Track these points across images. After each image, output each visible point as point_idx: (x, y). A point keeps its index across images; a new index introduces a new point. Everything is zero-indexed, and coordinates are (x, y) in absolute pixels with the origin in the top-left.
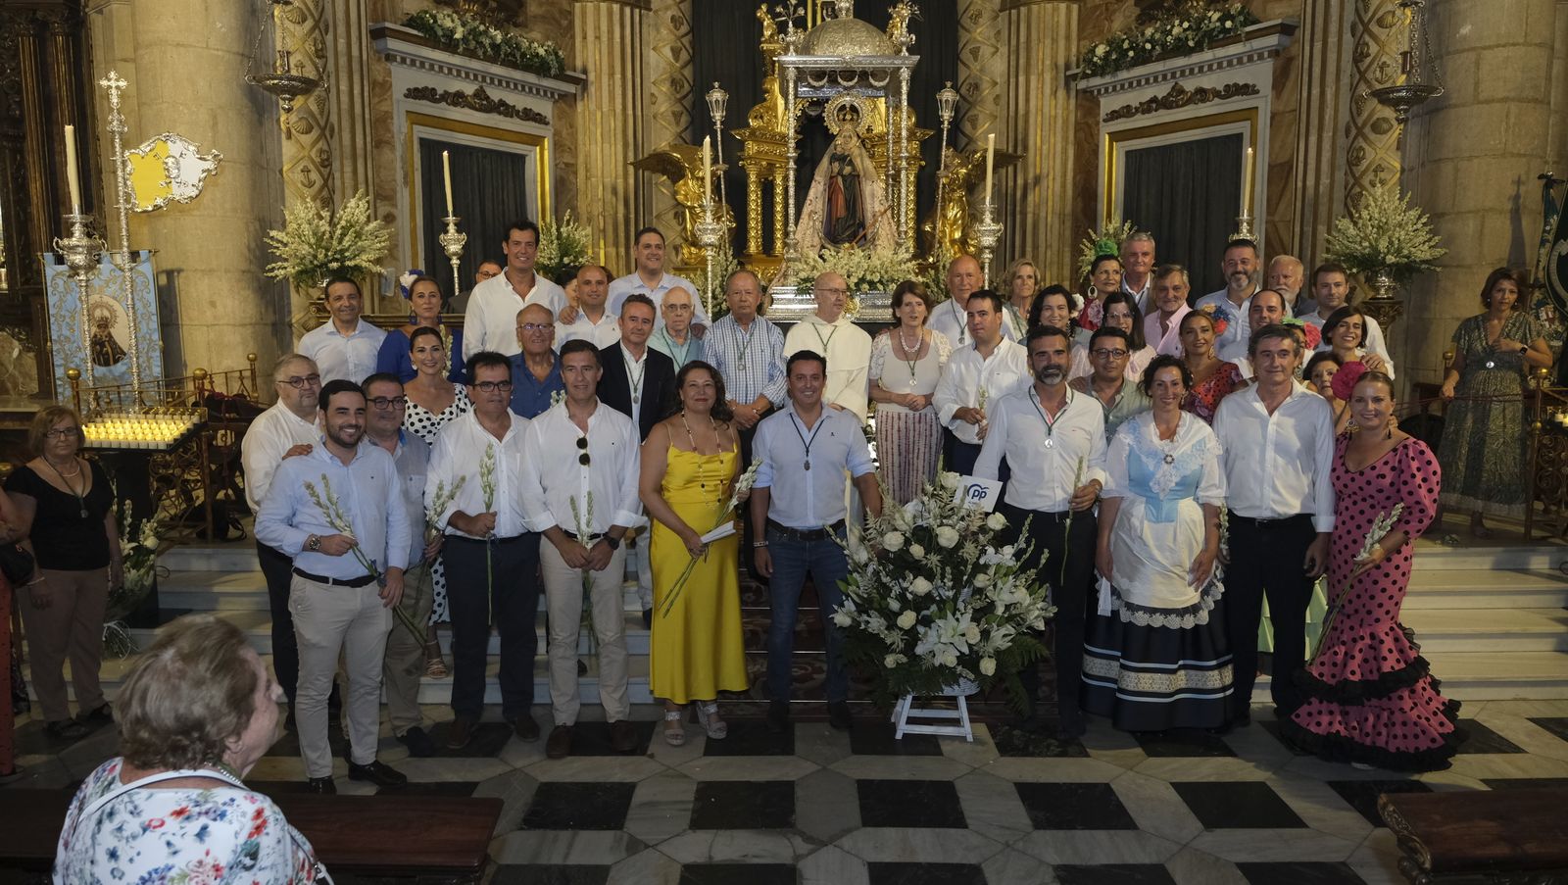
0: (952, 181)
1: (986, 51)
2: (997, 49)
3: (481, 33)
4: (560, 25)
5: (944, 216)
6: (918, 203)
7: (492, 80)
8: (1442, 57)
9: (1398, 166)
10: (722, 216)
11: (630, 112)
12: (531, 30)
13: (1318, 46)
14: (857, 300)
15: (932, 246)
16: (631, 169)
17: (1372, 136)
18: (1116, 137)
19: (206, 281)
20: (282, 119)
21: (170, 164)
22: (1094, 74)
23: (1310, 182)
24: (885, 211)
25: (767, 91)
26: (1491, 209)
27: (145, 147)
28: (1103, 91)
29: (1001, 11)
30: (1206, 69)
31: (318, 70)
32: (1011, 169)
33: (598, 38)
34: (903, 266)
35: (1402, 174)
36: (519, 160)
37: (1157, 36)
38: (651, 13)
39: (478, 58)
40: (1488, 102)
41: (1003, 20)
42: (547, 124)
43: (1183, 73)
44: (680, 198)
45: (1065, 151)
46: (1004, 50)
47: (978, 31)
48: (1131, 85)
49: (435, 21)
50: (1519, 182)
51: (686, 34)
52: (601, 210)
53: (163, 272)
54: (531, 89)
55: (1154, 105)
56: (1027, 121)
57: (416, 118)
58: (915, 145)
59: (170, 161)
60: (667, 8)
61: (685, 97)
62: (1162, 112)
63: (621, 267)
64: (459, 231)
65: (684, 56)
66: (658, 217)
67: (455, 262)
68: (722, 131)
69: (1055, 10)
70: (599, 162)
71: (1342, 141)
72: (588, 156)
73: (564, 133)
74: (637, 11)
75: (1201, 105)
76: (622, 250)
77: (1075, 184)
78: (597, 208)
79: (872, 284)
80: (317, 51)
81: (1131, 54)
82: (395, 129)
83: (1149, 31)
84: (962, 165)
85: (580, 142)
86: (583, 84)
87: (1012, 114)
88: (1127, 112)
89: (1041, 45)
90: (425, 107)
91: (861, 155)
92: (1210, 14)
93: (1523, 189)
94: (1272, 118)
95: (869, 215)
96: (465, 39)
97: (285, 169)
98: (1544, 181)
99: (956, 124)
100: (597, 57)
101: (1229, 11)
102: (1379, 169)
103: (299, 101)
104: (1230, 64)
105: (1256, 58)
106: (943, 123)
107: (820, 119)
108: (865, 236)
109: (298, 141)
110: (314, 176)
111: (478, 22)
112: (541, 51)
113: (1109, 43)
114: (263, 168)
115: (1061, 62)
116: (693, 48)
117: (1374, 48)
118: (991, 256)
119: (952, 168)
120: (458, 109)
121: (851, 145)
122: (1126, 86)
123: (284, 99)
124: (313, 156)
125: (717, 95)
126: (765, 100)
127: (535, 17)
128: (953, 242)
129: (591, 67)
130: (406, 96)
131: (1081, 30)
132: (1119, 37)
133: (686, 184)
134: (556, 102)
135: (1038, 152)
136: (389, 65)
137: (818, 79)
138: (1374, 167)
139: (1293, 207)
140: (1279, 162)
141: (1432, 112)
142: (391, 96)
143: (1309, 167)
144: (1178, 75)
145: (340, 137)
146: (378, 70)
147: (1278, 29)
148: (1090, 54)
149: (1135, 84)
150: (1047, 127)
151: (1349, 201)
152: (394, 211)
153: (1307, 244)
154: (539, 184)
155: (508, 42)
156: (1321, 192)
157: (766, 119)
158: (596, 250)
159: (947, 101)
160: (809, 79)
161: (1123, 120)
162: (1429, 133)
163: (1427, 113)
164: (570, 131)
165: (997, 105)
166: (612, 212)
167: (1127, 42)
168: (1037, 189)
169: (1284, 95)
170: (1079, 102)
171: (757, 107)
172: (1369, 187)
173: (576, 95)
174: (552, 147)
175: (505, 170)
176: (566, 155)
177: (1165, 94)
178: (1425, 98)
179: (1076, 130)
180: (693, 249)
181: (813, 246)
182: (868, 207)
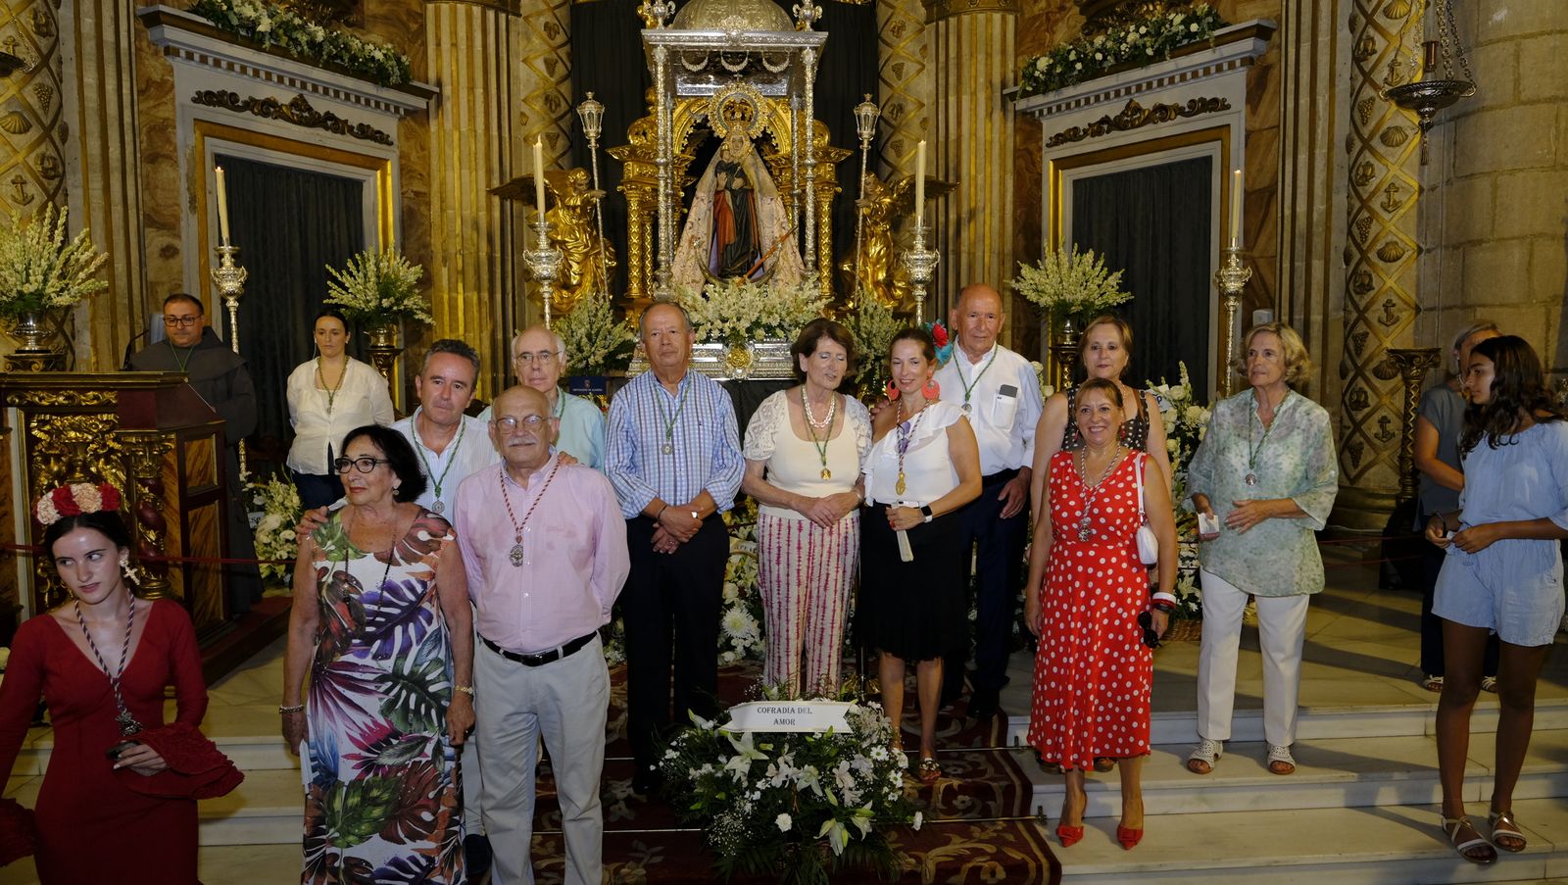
0: (875, 212)
1: (910, 68)
2: (924, 66)
3: (296, 28)
4: (408, 29)
5: (866, 254)
6: (835, 235)
7: (315, 89)
8: (1469, 50)
9: (1415, 185)
10: (599, 253)
11: (495, 132)
12: (369, 32)
13: (1305, 48)
14: (750, 350)
15: (851, 289)
16: (496, 200)
17: (1381, 149)
18: (1061, 164)
22: (1035, 92)
23: (1302, 208)
24: (787, 236)
25: (652, 104)
26: (1541, 235)
28: (1045, 112)
29: (927, 23)
30: (1166, 82)
31: (38, 49)
32: (941, 200)
33: (454, 45)
35: (1419, 195)
36: (354, 187)
37: (1109, 44)
38: (521, 20)
39: (294, 60)
40: (1532, 102)
41: (929, 33)
42: (392, 144)
43: (1139, 88)
45: (1003, 180)
46: (931, 67)
47: (902, 45)
48: (1080, 103)
49: (230, 8)
51: (563, 45)
52: (459, 248)
54: (368, 101)
55: (1105, 127)
56: (958, 147)
57: (210, 129)
58: (827, 171)
60: (540, 14)
61: (561, 117)
62: (1115, 133)
63: (484, 315)
64: (237, 265)
65: (560, 70)
67: (232, 303)
68: (597, 150)
69: (989, 20)
70: (457, 193)
71: (1341, 157)
72: (443, 184)
73: (413, 156)
74: (503, 16)
75: (1161, 124)
76: (485, 295)
77: (1015, 221)
78: (455, 245)
79: (769, 329)
80: (38, 26)
82: (178, 139)
83: (1099, 40)
84: (885, 194)
85: (434, 167)
86: (439, 99)
87: (942, 139)
88: (1074, 135)
89: (974, 60)
90: (222, 115)
91: (755, 164)
92: (1171, 17)
94: (1247, 137)
96: (273, 33)
99: (877, 143)
100: (454, 68)
101: (1195, 12)
102: (1392, 188)
103: (10, 89)
104: (1195, 75)
105: (1225, 67)
106: (862, 143)
108: (762, 265)
109: (8, 143)
110: (32, 189)
111: (291, 14)
112: (379, 55)
113: (1053, 55)
115: (997, 80)
116: (571, 62)
117: (1380, 43)
118: (924, 293)
119: (872, 197)
120: (269, 120)
121: (739, 154)
122: (1073, 105)
124: (31, 163)
125: (590, 107)
126: (649, 114)
127: (374, 17)
128: (877, 284)
129: (446, 79)
130: (195, 100)
131: (1018, 43)
132: (1064, 49)
134: (401, 118)
135: (973, 182)
136: (170, 60)
137: (698, 62)
138: (1385, 186)
139: (1279, 240)
140: (1257, 187)
141: (1458, 117)
142: (173, 99)
143: (1299, 191)
144: (1133, 90)
145: (84, 144)
146: (154, 67)
147: (1255, 31)
148: (1031, 69)
149: (1083, 102)
150: (981, 154)
151: (1355, 230)
152: (176, 242)
153: (1300, 281)
154: (380, 216)
155: (333, 41)
156: (1315, 219)
157: (649, 136)
158: (454, 295)
159: (866, 116)
160: (683, 61)
161: (1069, 144)
162: (1455, 143)
163: (1450, 120)
164: (421, 154)
165: (925, 129)
166: (473, 250)
167: (1074, 52)
168: (972, 224)
169: (1262, 109)
170: (1018, 125)
171: (639, 122)
172: (1380, 211)
173: (427, 111)
174: (397, 169)
175: (334, 198)
176: (416, 181)
177: (1118, 113)
178: (1457, 98)
179: (1015, 158)
180: (564, 292)
181: (693, 281)
182: (766, 231)
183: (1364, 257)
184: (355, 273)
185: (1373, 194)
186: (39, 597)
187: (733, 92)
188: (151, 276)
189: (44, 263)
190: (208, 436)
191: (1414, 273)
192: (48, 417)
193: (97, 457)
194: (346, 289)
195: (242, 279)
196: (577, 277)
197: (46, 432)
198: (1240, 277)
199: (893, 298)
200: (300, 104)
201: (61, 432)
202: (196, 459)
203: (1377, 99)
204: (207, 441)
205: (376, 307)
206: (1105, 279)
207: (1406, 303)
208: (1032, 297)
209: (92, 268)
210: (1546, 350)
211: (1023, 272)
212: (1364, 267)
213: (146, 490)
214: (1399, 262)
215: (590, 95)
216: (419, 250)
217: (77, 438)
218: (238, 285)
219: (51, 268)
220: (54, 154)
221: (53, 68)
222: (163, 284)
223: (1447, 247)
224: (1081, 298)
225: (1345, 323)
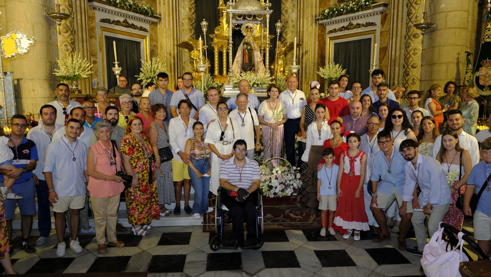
0: (280, 52)
1: (290, 11)
2: (294, 10)
3: (126, 1)
5: (278, 63)
7: (129, 17)
8: (435, 14)
9: (421, 48)
10: (206, 62)
11: (175, 28)
12: (142, 1)
13: (396, 10)
14: (253, 90)
15: (274, 73)
16: (176, 47)
17: (413, 39)
18: (331, 39)
19: (31, 83)
20: (57, 28)
21: (17, 41)
22: (324, 19)
23: (393, 53)
24: (261, 61)
25: (220, 22)
26: (450, 62)
27: (8, 35)
28: (327, 24)
31: (69, 11)
32: (298, 48)
33: (164, 4)
34: (267, 79)
35: (422, 51)
36: (138, 44)
37: (345, 7)
39: (125, 9)
40: (449, 28)
41: (295, 1)
42: (148, 32)
43: (352, 19)
44: (192, 56)
45: (315, 43)
46: (296, 10)
47: (287, 4)
50: (459, 54)
51: (193, 3)
52: (166, 60)
53: (16, 79)
54: (142, 20)
55: (343, 29)
56: (303, 33)
57: (104, 29)
59: (17, 40)
61: (193, 24)
62: (346, 31)
64: (119, 67)
65: (193, 11)
66: (184, 63)
68: (206, 35)
70: (165, 45)
71: (403, 41)
72: (161, 43)
73: (153, 35)
75: (358, 29)
76: (173, 74)
77: (318, 54)
79: (257, 84)
80: (69, 5)
81: (336, 12)
82: (97, 32)
83: (342, 5)
84: (283, 47)
85: (159, 38)
86: (159, 19)
87: (298, 31)
88: (335, 31)
89: (308, 9)
90: (107, 25)
91: (253, 43)
92: (361, 0)
93: (460, 56)
94: (381, 33)
95: (256, 62)
96: (120, 3)
97: (59, 45)
98: (467, 53)
99: (281, 34)
100: (164, 10)
102: (415, 49)
103: (63, 22)
104: (367, 16)
105: (375, 14)
106: (277, 33)
107: (240, 31)
108: (254, 70)
109: (63, 35)
110: (69, 47)
112: (146, 8)
113: (329, 9)
114: (51, 44)
115: (314, 15)
116: (196, 8)
117: (414, 11)
119: (280, 48)
120: (118, 26)
121: (250, 39)
122: (335, 22)
123: (58, 21)
124: (69, 41)
125: (204, 23)
126: (220, 25)
128: (280, 72)
129: (162, 14)
131: (320, 5)
132: (332, 7)
133: (194, 52)
134: (150, 25)
135: (307, 43)
136: (94, 11)
137: (240, 17)
138: (414, 49)
139: (388, 61)
140: (383, 47)
141: (432, 31)
142: (95, 21)
143: (393, 49)
145: (78, 34)
146: (91, 12)
147: (383, 5)
148: (323, 12)
149: (337, 22)
150: (309, 35)
151: (406, 59)
152: (97, 60)
153: (392, 73)
154: (145, 52)
155: (134, 4)
156: (397, 56)
157: (220, 31)
159: (279, 26)
160: (236, 17)
161: (333, 33)
162: (431, 38)
163: (430, 32)
164: (155, 34)
165: (294, 28)
166: (169, 61)
167: (335, 8)
168: (306, 55)
169: (385, 26)
170: (320, 27)
171: (218, 27)
172: (412, 55)
173: (157, 22)
174: (149, 39)
175: (134, 47)
176: (154, 42)
177: (347, 25)
178: (431, 27)
179: (319, 37)
180: (196, 73)
181: (238, 72)
182: (256, 60)
183: (408, 67)
185: (411, 50)
187: (248, 24)
191: (420, 71)
195: (120, 70)
199: (285, 75)
200: (125, 21)
203: (412, 26)
206: (342, 71)
207: (418, 79)
208: (322, 76)
209: (89, 68)
211: (320, 69)
212: (408, 69)
214: (417, 68)
218: (119, 72)
220: (73, 38)
221: (72, 16)
222: (94, 71)
223: (428, 65)
224: (335, 76)
225: (403, 84)
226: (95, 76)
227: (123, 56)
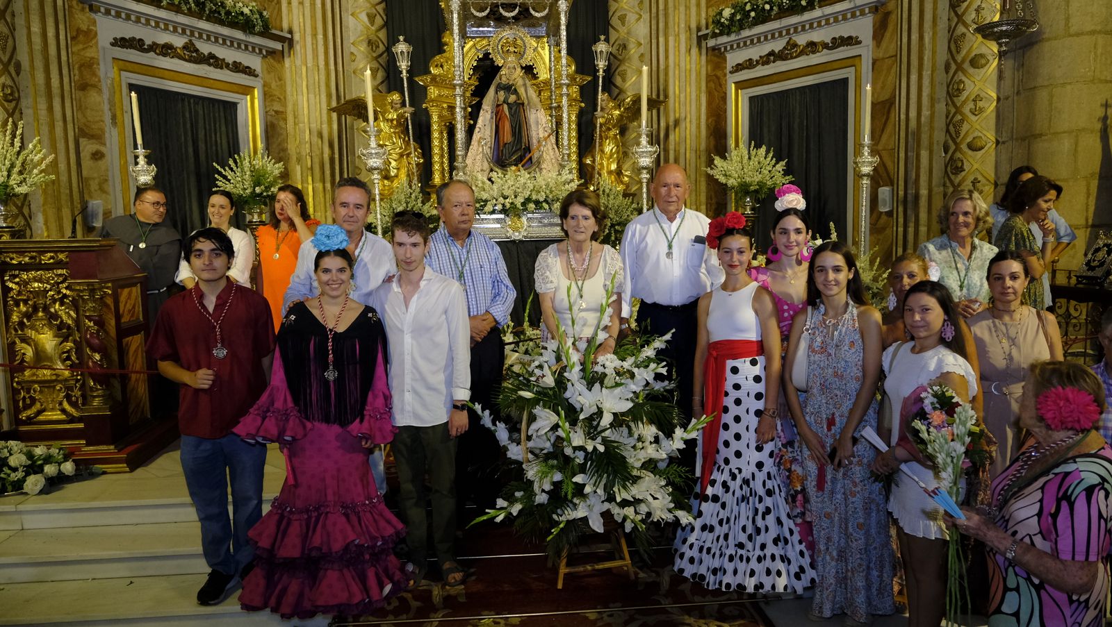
0: (608, 121)
1: (631, 17)
2: (641, 16)
5: (602, 151)
6: (580, 138)
9: (994, 95)
10: (410, 153)
11: (332, 67)
14: (524, 219)
15: (592, 177)
16: (335, 115)
17: (971, 70)
18: (740, 85)
22: (721, 34)
23: (913, 114)
24: (549, 136)
25: (446, 44)
26: (1084, 129)
28: (729, 48)
32: (655, 112)
33: (301, 3)
34: (567, 186)
35: (997, 103)
36: (231, 108)
39: (185, 14)
42: (256, 76)
43: (796, 29)
45: (698, 98)
46: (646, 16)
47: (625, 1)
48: (754, 42)
50: (1106, 106)
51: (380, 3)
52: (308, 151)
54: (239, 45)
55: (772, 58)
56: (666, 74)
57: (126, 66)
58: (575, 91)
61: (381, 55)
62: (779, 63)
63: (328, 199)
64: (149, 163)
65: (379, 21)
68: (407, 78)
70: (306, 110)
71: (941, 76)
72: (295, 104)
73: (273, 85)
75: (812, 56)
77: (708, 126)
78: (306, 149)
79: (537, 203)
81: (753, 14)
82: (101, 73)
84: (615, 108)
85: (288, 92)
86: (291, 42)
87: (654, 68)
88: (749, 64)
89: (677, 11)
90: (133, 55)
91: (525, 85)
93: (1110, 111)
94: (873, 64)
95: (535, 141)
99: (608, 70)
100: (301, 20)
102: (977, 99)
104: (836, 20)
105: (858, 13)
106: (598, 71)
108: (531, 158)
112: (246, 11)
113: (734, 7)
115: (694, 26)
116: (386, 15)
118: (648, 176)
120: (168, 59)
121: (513, 77)
122: (749, 43)
125: (402, 47)
126: (444, 51)
128: (610, 172)
129: (296, 29)
130: (112, 44)
132: (742, 2)
134: (265, 57)
135: (677, 99)
136: (93, 15)
137: (482, 10)
138: (973, 97)
139: (897, 137)
140: (881, 99)
141: (1025, 47)
142: (97, 43)
143: (911, 102)
144: (792, 31)
146: (82, 20)
148: (718, 17)
149: (756, 41)
150: (683, 79)
151: (951, 128)
152: (103, 149)
153: (912, 167)
154: (250, 128)
156: (922, 122)
157: (445, 68)
158: (305, 185)
159: (601, 52)
160: (472, 9)
161: (746, 71)
162: (1023, 65)
163: (1020, 48)
164: (279, 83)
165: (642, 62)
166: (318, 153)
167: (749, 4)
168: (677, 130)
169: (884, 44)
170: (709, 58)
171: (438, 57)
172: (970, 115)
173: (283, 51)
174: (261, 94)
175: (217, 115)
176: (275, 103)
177: (781, 48)
178: (1025, 31)
179: (707, 82)
180: (386, 182)
181: (482, 170)
182: (533, 134)
183: (958, 149)
184: (235, 168)
186: (16, 402)
187: (507, 33)
188: (85, 173)
189: (7, 163)
190: (134, 285)
191: (993, 159)
192: (17, 272)
193: (54, 301)
194: (229, 180)
195: (153, 174)
196: (395, 171)
197: (17, 283)
198: (871, 162)
199: (622, 182)
201: (27, 283)
202: (126, 303)
203: (968, 34)
204: (134, 289)
205: (251, 193)
206: (774, 166)
207: (988, 180)
208: (722, 180)
209: (43, 166)
210: (1087, 211)
211: (716, 162)
212: (958, 155)
213: (92, 324)
214: (983, 151)
215: (401, 38)
216: (279, 153)
217: (39, 287)
218: (150, 178)
219: (13, 166)
220: (11, 83)
221: (9, 20)
222: (94, 179)
223: (1017, 139)
224: (757, 180)
225: (945, 195)
226: (99, 192)
227: (185, 139)
